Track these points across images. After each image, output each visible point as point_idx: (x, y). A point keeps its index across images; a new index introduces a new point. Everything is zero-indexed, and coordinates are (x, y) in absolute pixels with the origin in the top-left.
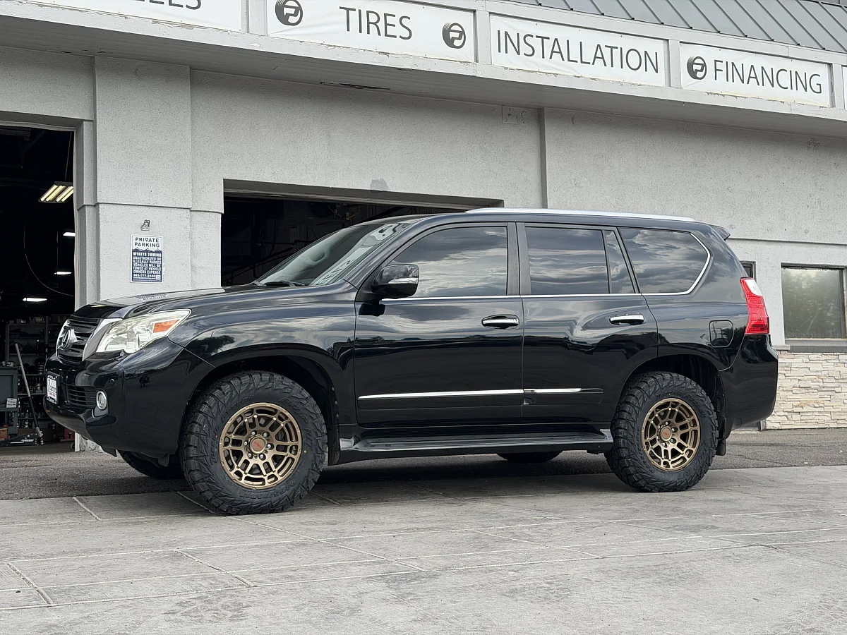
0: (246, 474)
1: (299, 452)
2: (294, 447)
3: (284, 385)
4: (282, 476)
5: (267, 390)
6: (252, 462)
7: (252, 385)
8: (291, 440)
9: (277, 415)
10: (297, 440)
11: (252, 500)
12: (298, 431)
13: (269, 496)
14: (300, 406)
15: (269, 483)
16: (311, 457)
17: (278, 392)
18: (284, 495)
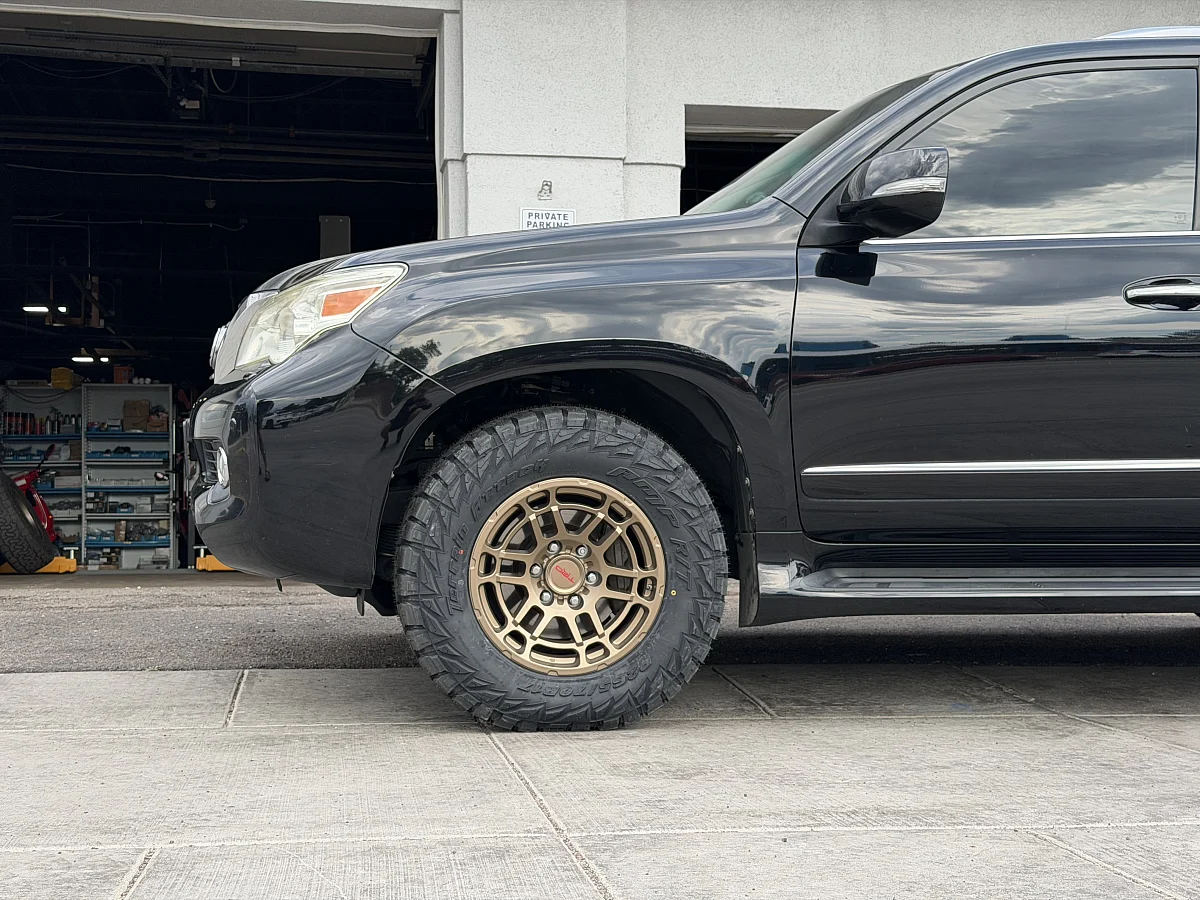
0: (534, 638)
1: (660, 595)
2: (649, 582)
3: (620, 437)
4: (620, 646)
5: (578, 450)
6: (550, 613)
7: (543, 437)
8: (642, 565)
9: (606, 507)
10: (655, 565)
11: (545, 699)
12: (657, 545)
13: (587, 692)
14: (657, 488)
15: (590, 661)
16: (687, 604)
17: (605, 453)
18: (622, 690)
